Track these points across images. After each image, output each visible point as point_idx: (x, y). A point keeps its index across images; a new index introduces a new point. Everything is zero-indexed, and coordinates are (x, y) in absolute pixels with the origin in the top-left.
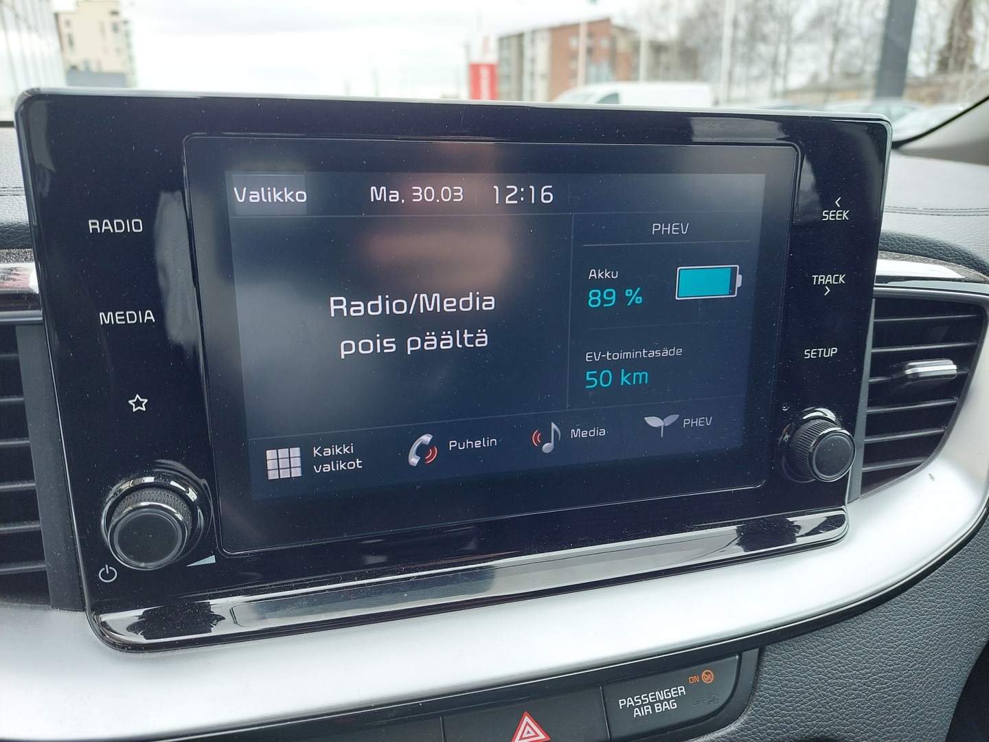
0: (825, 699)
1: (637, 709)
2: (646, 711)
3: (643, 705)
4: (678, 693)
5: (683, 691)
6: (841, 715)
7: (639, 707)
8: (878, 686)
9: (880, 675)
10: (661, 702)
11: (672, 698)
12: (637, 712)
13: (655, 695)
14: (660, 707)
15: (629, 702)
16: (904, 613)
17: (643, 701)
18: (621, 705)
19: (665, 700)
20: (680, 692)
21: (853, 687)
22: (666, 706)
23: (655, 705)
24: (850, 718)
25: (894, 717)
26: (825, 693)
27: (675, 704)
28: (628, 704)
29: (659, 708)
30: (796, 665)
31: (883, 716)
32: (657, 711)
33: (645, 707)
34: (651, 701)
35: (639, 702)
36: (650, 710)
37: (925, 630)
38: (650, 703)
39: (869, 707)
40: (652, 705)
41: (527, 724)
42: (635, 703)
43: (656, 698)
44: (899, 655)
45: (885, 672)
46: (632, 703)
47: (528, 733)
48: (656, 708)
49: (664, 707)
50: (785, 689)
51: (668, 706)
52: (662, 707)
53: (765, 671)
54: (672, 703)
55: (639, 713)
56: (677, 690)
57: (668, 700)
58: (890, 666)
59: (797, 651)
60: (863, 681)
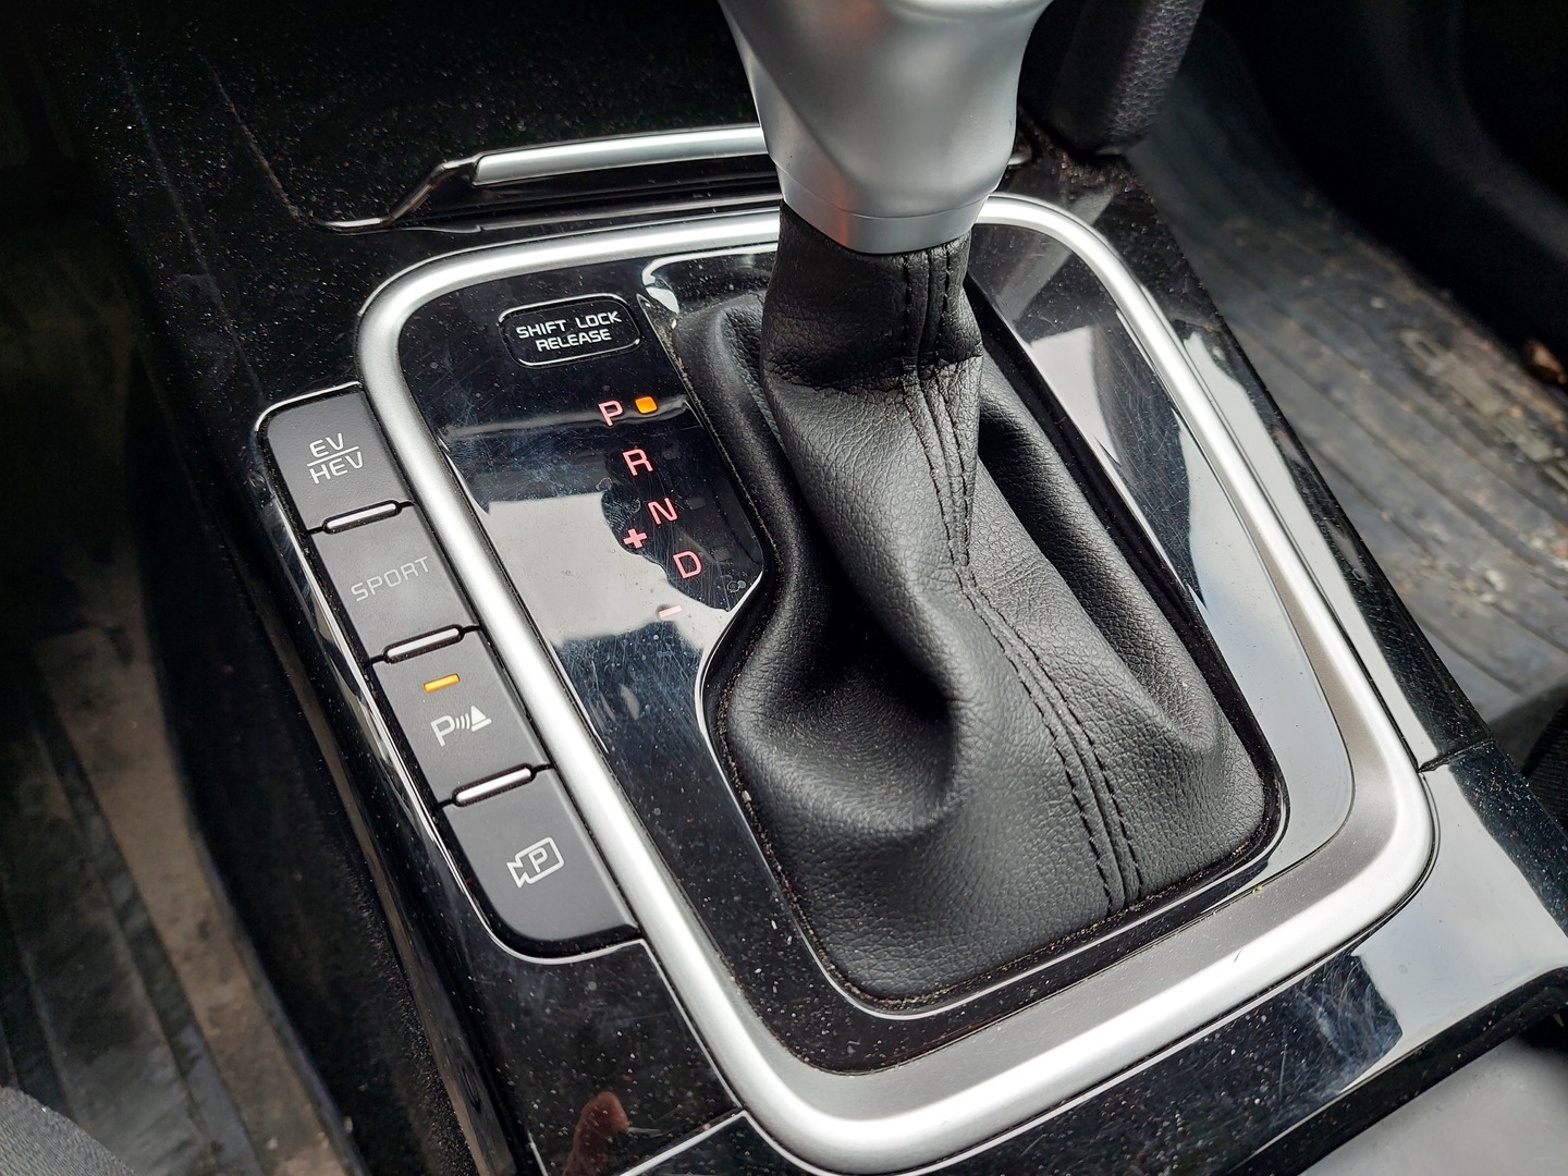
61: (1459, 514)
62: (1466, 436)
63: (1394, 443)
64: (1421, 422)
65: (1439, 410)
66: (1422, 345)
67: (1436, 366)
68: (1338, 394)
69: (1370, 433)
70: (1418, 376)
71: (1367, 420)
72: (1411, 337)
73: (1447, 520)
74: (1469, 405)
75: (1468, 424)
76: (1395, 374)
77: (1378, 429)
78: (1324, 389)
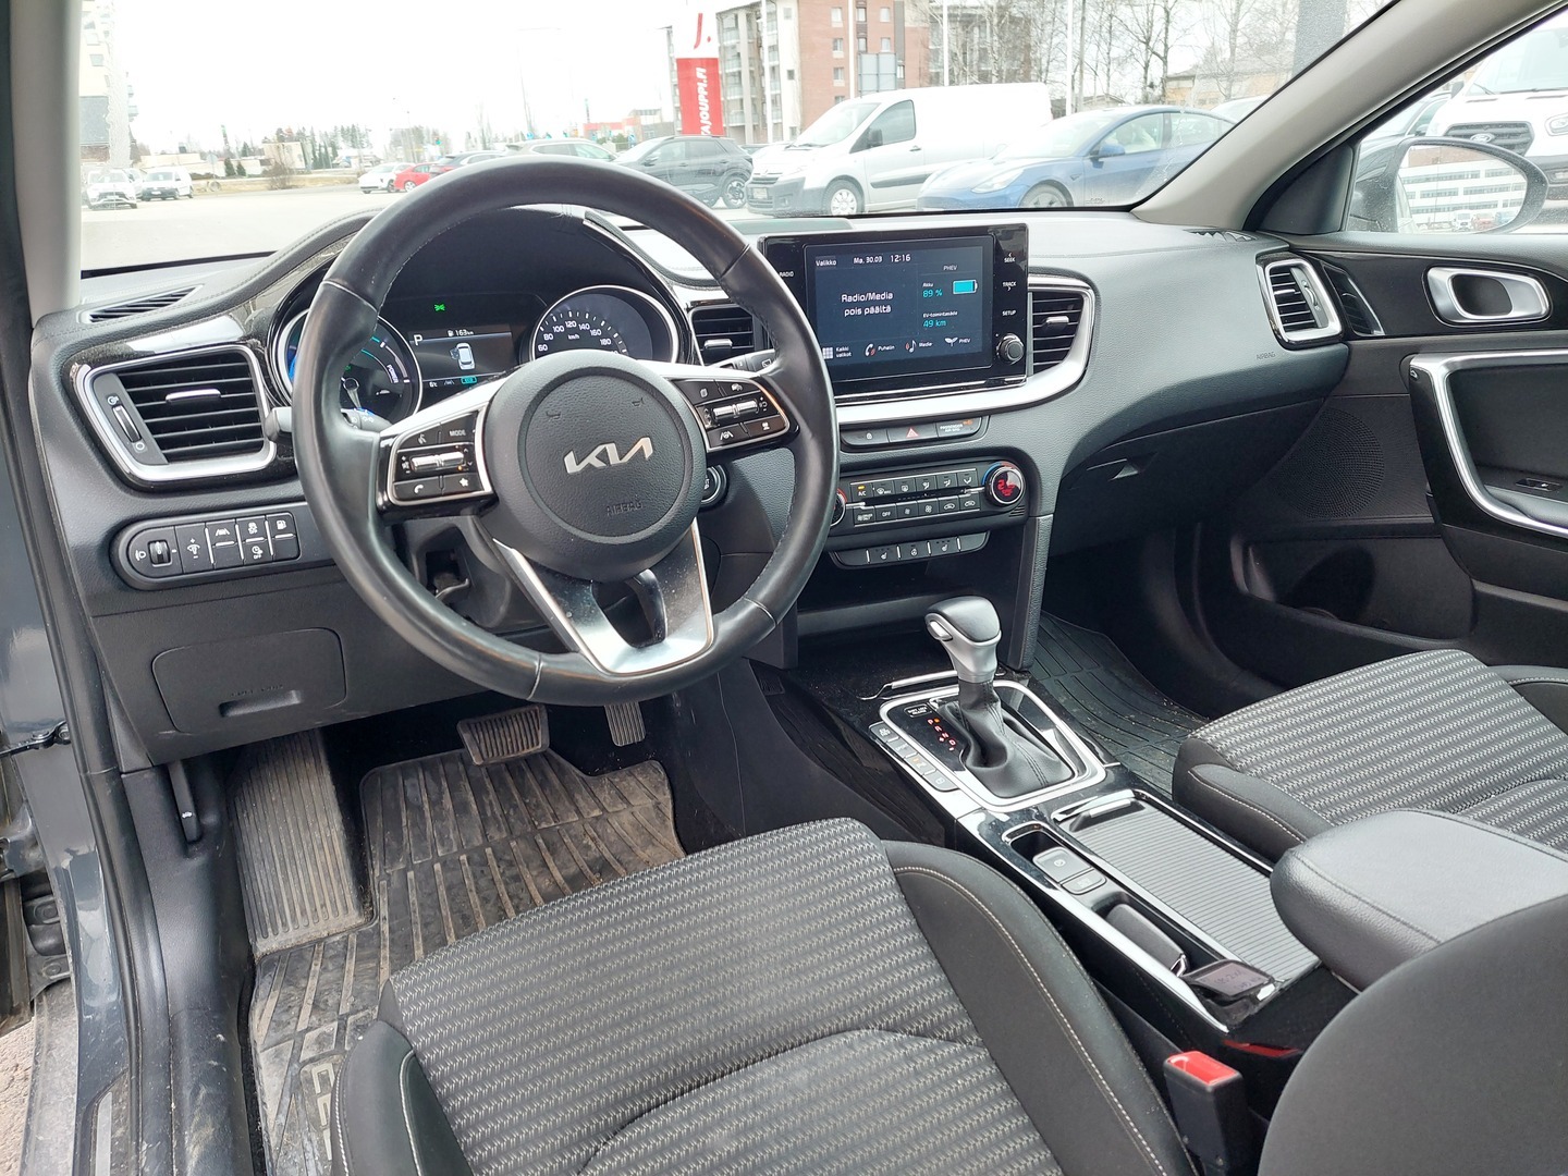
20: (961, 426)
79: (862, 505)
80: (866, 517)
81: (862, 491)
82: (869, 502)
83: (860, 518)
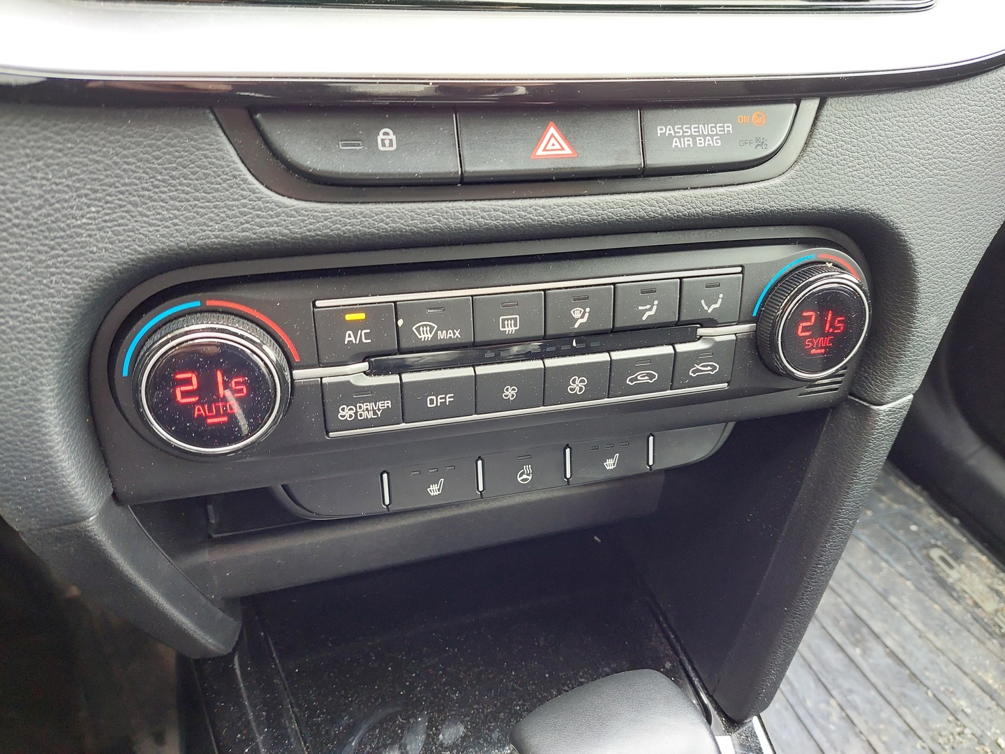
0: (879, 171)
1: (677, 139)
2: (686, 143)
3: (683, 137)
4: (724, 131)
5: (730, 129)
6: (892, 191)
7: (679, 138)
8: (935, 171)
9: (940, 159)
10: (705, 136)
11: (717, 134)
12: (676, 142)
13: (698, 128)
14: (702, 141)
15: (669, 130)
16: (980, 100)
17: (684, 132)
18: (659, 132)
19: (708, 135)
20: (726, 129)
21: (911, 165)
22: (709, 141)
23: (698, 138)
24: (901, 197)
25: (944, 209)
26: (880, 164)
27: (719, 141)
28: (668, 132)
29: (700, 142)
30: (856, 127)
31: (933, 204)
32: (698, 145)
33: (686, 139)
34: (693, 133)
35: (679, 132)
36: (691, 142)
37: (997, 126)
38: (691, 136)
39: (922, 191)
40: (694, 137)
41: (552, 135)
42: (675, 132)
43: (699, 132)
44: (964, 144)
45: (947, 158)
46: (672, 132)
47: (553, 145)
48: (698, 142)
49: (707, 143)
50: (840, 150)
51: (711, 142)
52: (705, 141)
53: (822, 126)
54: (716, 139)
55: (678, 144)
56: (723, 127)
57: (712, 136)
58: (952, 153)
59: (860, 113)
60: (922, 161)
61: (978, 691)
62: (976, 629)
63: (931, 636)
64: (946, 618)
65: (957, 609)
66: (943, 559)
67: (953, 575)
68: (893, 599)
69: (916, 629)
70: (942, 583)
71: (912, 618)
72: (936, 553)
73: (969, 696)
74: (976, 605)
75: (976, 619)
76: (929, 583)
77: (920, 626)
78: (884, 596)
79: (356, 374)
80: (366, 410)
81: (356, 326)
82: (378, 363)
83: (346, 413)
